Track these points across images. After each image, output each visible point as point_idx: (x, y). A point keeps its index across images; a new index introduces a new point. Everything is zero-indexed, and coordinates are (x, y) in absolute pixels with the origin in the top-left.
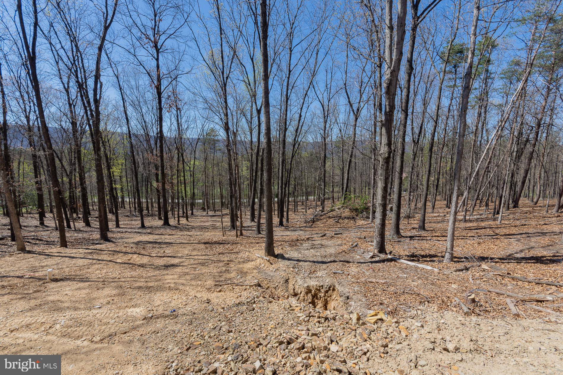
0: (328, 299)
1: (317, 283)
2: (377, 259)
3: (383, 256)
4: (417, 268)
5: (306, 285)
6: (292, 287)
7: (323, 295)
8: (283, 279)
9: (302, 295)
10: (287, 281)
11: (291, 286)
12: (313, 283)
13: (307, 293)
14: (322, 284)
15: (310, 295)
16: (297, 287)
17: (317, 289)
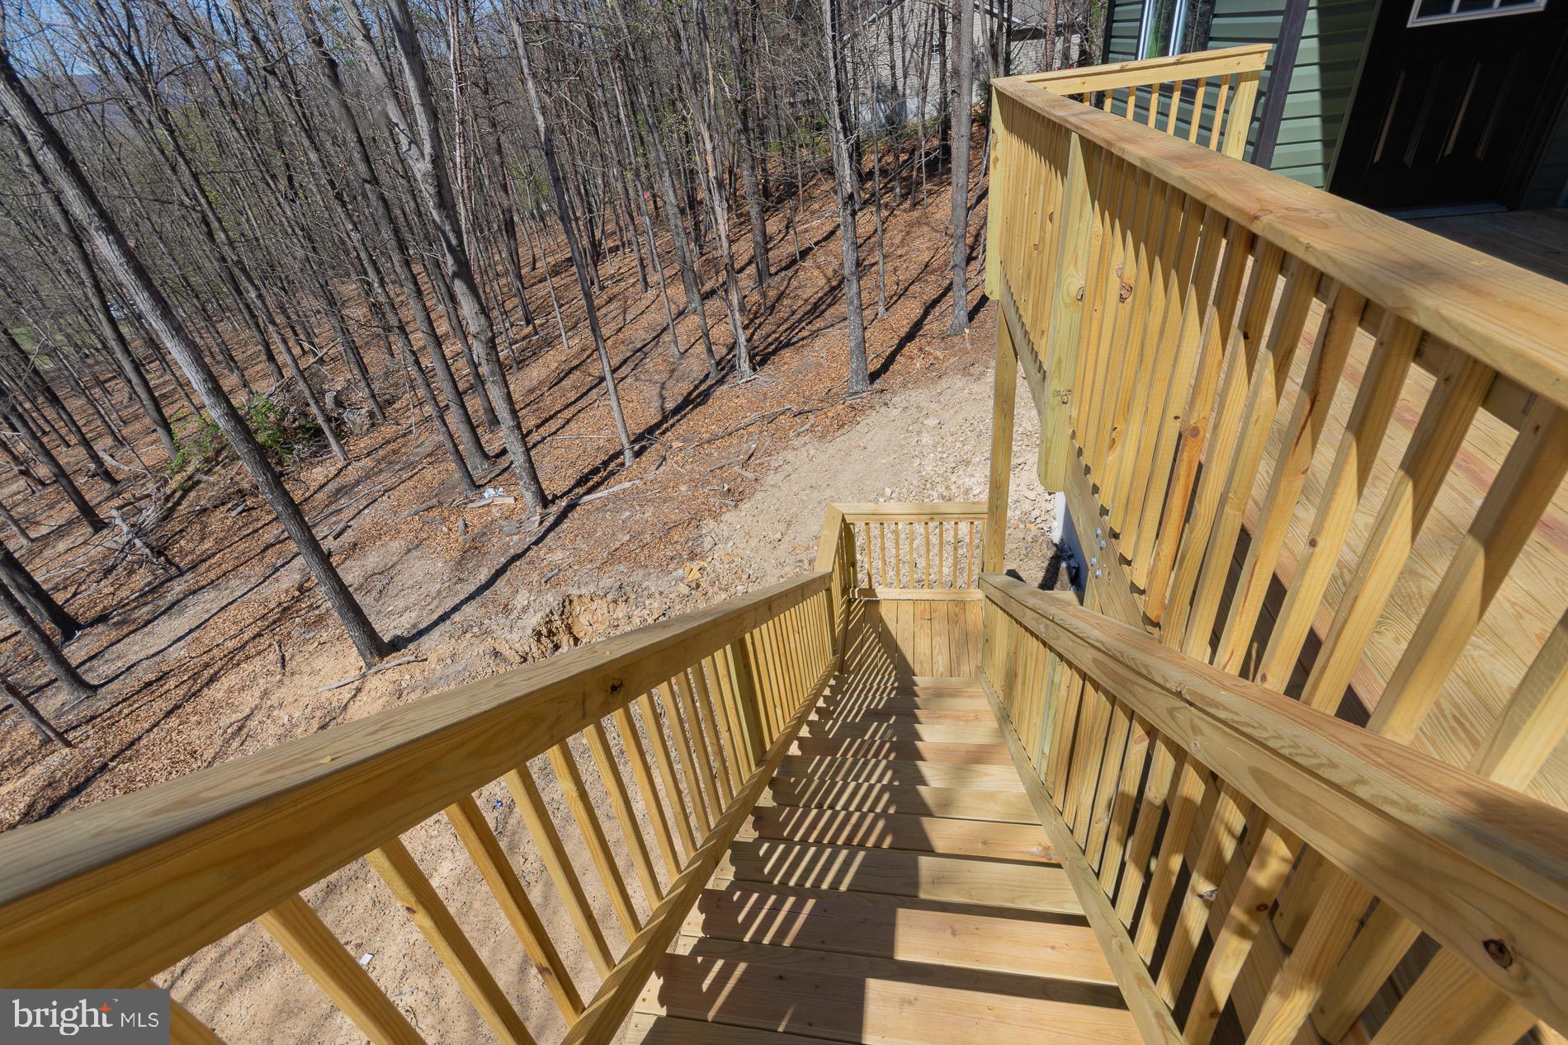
0: (570, 621)
1: (539, 615)
2: (551, 519)
3: (554, 510)
4: (616, 495)
5: (529, 631)
6: (513, 652)
7: (559, 622)
8: (487, 656)
9: (534, 649)
10: (496, 654)
11: (507, 652)
12: (534, 620)
13: (539, 641)
14: (548, 611)
15: (543, 639)
16: (517, 645)
17: (547, 623)
